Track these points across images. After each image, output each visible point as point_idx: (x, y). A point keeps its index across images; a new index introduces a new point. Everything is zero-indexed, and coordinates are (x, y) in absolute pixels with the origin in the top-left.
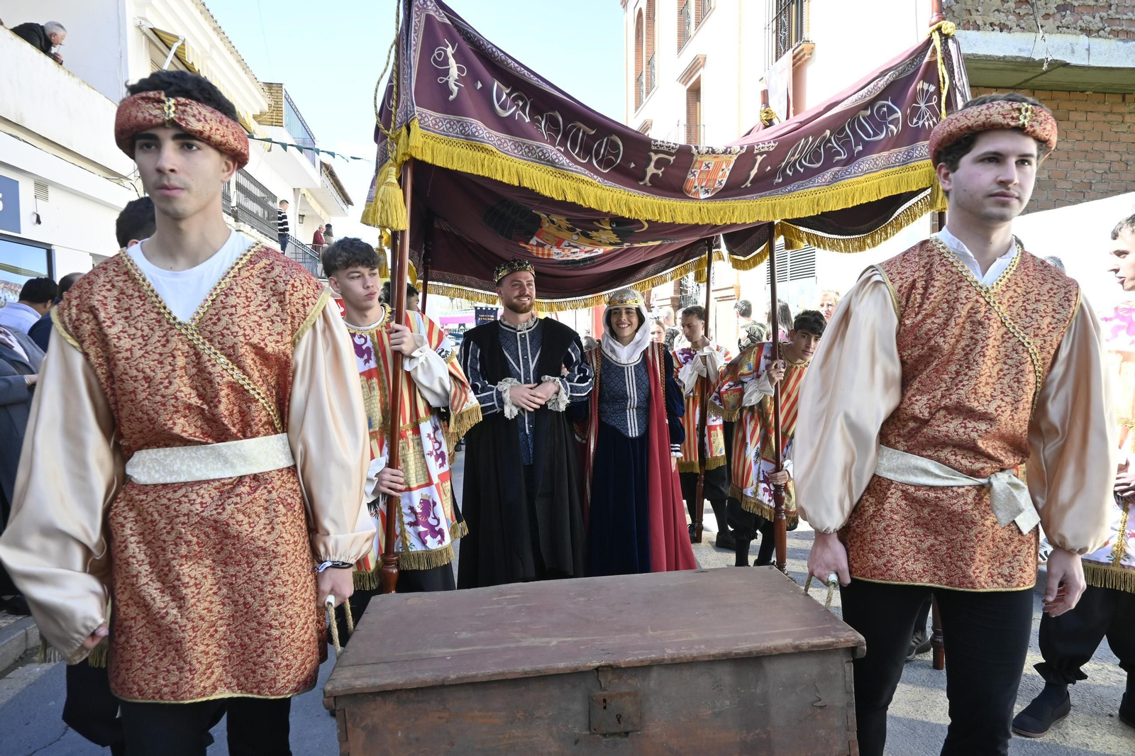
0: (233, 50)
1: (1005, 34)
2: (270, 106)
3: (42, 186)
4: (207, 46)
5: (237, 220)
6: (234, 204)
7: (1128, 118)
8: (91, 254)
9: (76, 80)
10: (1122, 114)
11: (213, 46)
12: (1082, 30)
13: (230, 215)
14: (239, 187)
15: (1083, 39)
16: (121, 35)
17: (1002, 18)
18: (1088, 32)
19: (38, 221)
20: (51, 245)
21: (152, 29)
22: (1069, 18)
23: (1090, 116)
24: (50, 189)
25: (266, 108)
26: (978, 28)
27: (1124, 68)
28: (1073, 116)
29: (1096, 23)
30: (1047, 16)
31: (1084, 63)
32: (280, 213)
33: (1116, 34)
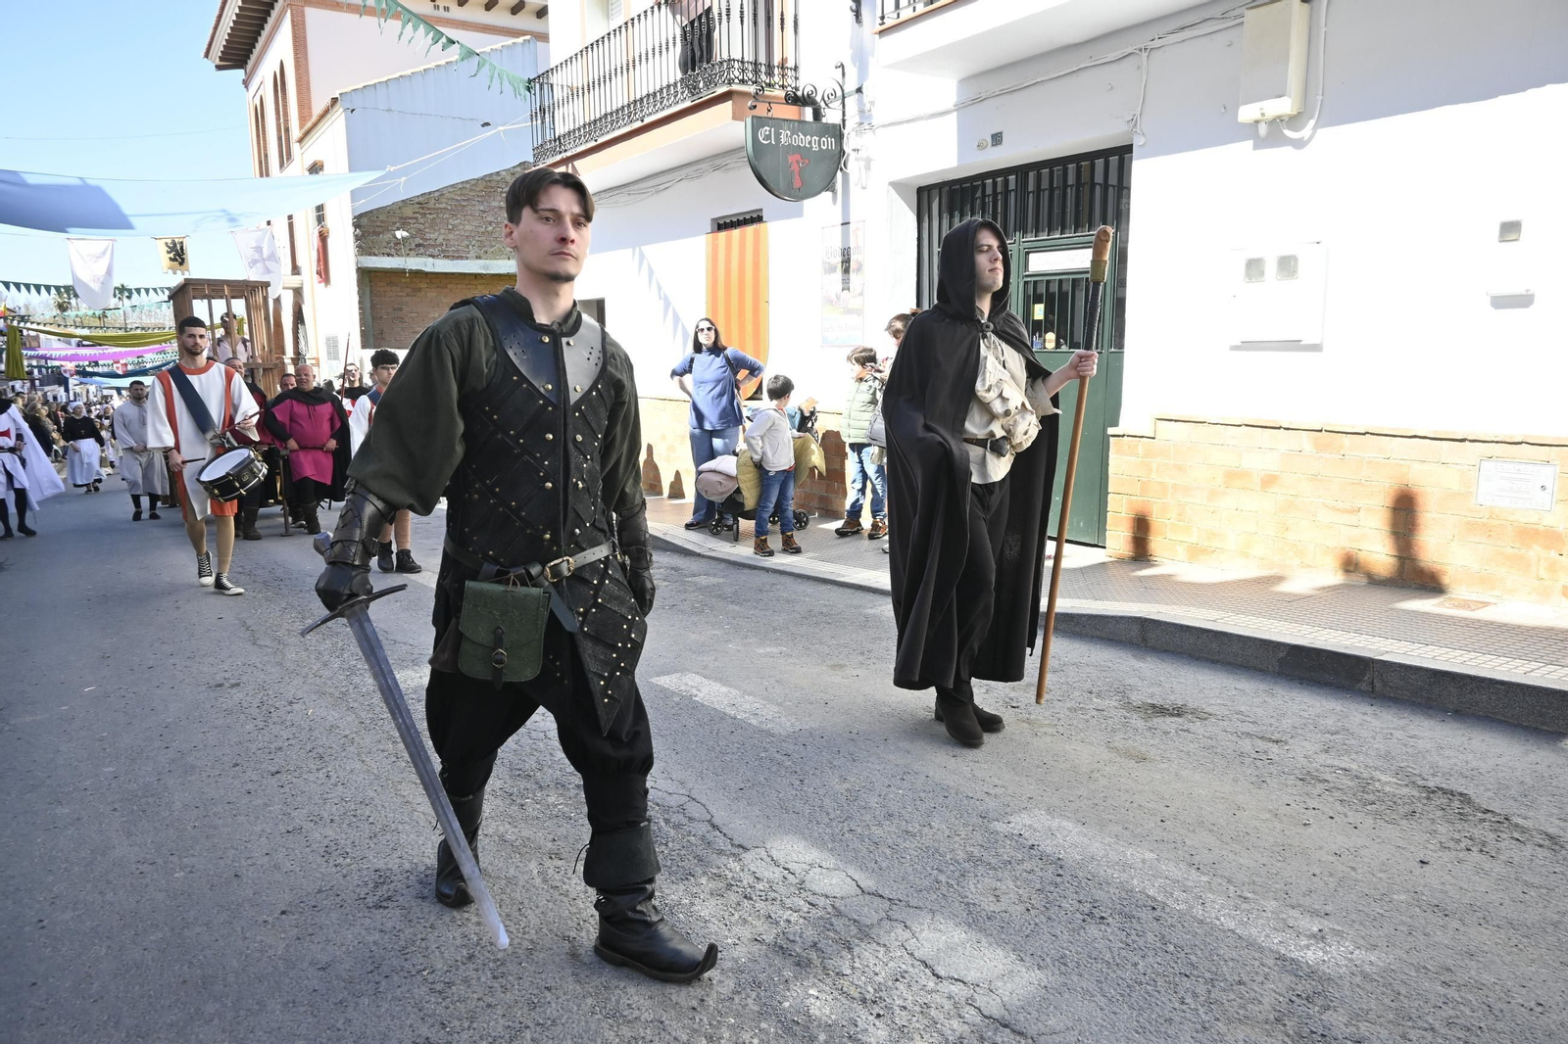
1: (390, 258)
7: (479, 287)
10: (476, 285)
12: (429, 256)
15: (431, 259)
17: (388, 250)
18: (433, 257)
22: (422, 250)
23: (459, 286)
26: (376, 255)
27: (453, 274)
28: (449, 286)
29: (436, 252)
30: (410, 250)
31: (432, 270)
33: (447, 257)
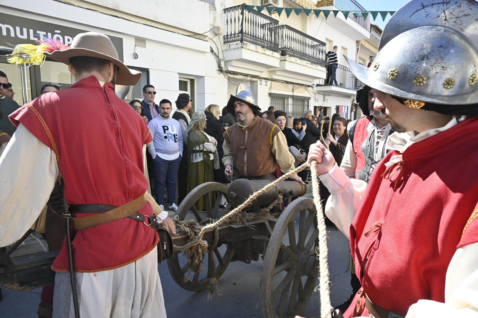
3: (140, 41)
8: (178, 73)
13: (275, 51)
19: (135, 57)
20: (148, 69)
24: (147, 42)
32: (333, 53)
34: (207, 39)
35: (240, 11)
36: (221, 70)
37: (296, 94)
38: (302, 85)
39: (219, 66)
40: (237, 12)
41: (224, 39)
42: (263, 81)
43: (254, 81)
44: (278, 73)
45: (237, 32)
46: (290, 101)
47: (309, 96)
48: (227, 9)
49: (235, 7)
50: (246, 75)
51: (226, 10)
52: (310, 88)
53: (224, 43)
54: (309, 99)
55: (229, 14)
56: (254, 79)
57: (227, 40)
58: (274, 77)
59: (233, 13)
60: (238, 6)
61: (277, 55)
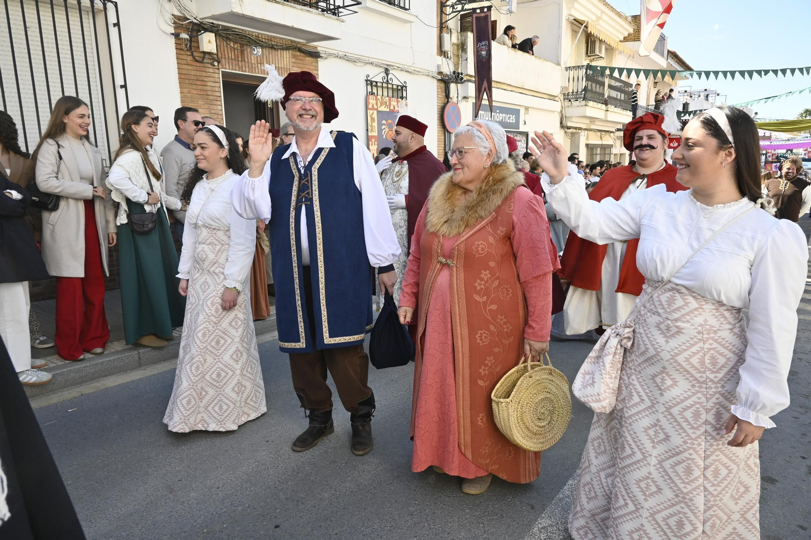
0: (613, 9)
2: (634, 29)
3: (527, 108)
4: (599, 13)
5: (606, 105)
6: (606, 96)
9: (542, 60)
11: (603, 12)
13: (603, 104)
14: (610, 87)
16: (560, 27)
19: (525, 124)
20: (527, 132)
21: (574, 19)
24: (529, 109)
25: (631, 31)
34: (557, 99)
35: (584, 71)
36: (562, 126)
37: (605, 142)
38: (608, 131)
39: (561, 123)
40: (580, 72)
41: (564, 96)
42: (583, 131)
43: (577, 133)
44: (597, 123)
45: (580, 90)
46: (599, 151)
47: (613, 143)
48: (570, 67)
49: (578, 67)
50: (576, 128)
51: (567, 69)
52: (612, 134)
53: (564, 99)
54: (611, 146)
55: (571, 73)
56: (580, 131)
57: (567, 97)
58: (593, 127)
59: (576, 72)
60: (583, 66)
61: (604, 106)
